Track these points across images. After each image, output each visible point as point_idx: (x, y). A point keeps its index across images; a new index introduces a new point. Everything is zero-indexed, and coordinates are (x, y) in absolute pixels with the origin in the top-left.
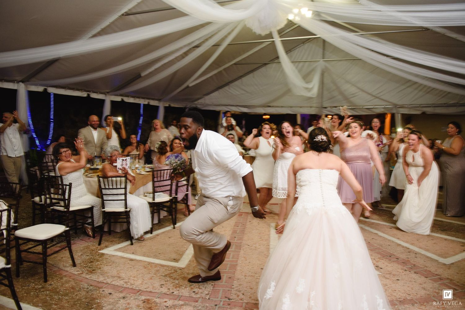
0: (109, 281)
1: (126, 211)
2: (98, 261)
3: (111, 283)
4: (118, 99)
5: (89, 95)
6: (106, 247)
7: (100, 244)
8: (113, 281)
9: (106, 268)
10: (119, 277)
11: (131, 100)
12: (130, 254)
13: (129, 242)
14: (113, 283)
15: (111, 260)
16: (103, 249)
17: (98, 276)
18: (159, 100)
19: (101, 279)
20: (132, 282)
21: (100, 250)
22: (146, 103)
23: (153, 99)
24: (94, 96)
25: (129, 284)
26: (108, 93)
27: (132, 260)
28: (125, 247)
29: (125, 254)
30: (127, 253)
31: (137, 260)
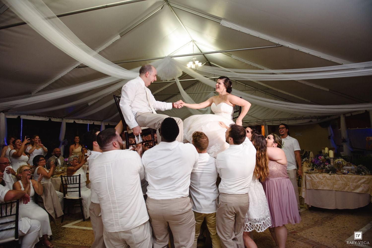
0: (70, 243)
1: (80, 198)
2: (61, 232)
3: (72, 244)
4: (72, 121)
5: (50, 119)
6: (67, 223)
7: (62, 222)
8: (73, 242)
9: (67, 236)
10: (77, 240)
11: (81, 122)
12: (83, 226)
13: (82, 220)
14: (73, 244)
15: (70, 231)
16: (64, 225)
17: (63, 241)
18: (102, 121)
19: (65, 242)
20: (85, 242)
21: (63, 225)
22: (92, 123)
23: (97, 121)
24: (53, 120)
25: (83, 243)
26: (64, 117)
27: (84, 230)
28: (79, 223)
29: (80, 227)
30: (81, 226)
31: (88, 230)
